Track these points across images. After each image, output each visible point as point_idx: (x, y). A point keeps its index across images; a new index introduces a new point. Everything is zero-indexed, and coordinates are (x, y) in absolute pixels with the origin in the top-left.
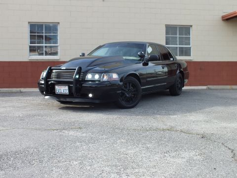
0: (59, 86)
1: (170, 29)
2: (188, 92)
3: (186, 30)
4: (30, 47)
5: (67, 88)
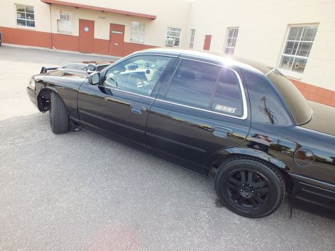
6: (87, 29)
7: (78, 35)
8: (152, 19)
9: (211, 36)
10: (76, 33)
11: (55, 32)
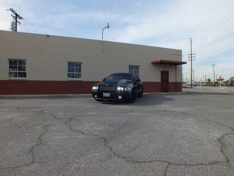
0: (105, 93)
1: (131, 67)
2: (146, 96)
3: (137, 67)
4: (68, 74)
5: (109, 94)
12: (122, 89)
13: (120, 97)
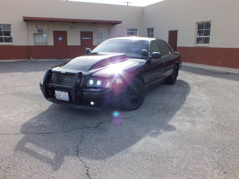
0: (59, 92)
6: (60, 39)
7: (53, 44)
8: (114, 23)
9: (177, 31)
10: (51, 43)
11: (32, 44)
12: (99, 83)
13: (92, 103)
